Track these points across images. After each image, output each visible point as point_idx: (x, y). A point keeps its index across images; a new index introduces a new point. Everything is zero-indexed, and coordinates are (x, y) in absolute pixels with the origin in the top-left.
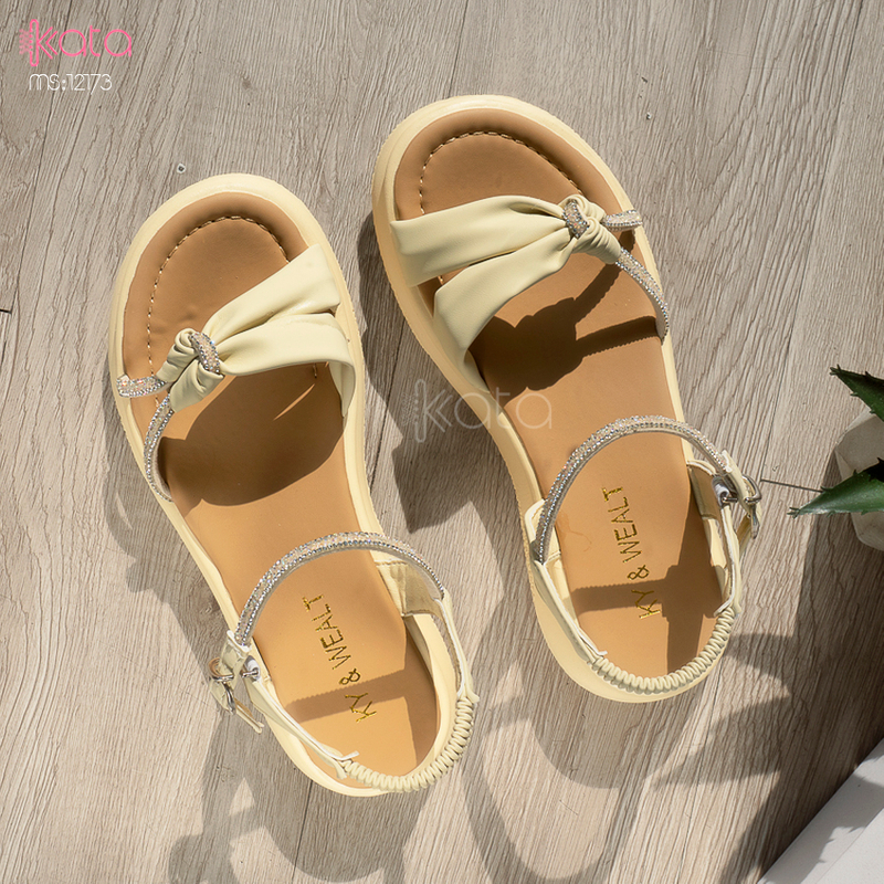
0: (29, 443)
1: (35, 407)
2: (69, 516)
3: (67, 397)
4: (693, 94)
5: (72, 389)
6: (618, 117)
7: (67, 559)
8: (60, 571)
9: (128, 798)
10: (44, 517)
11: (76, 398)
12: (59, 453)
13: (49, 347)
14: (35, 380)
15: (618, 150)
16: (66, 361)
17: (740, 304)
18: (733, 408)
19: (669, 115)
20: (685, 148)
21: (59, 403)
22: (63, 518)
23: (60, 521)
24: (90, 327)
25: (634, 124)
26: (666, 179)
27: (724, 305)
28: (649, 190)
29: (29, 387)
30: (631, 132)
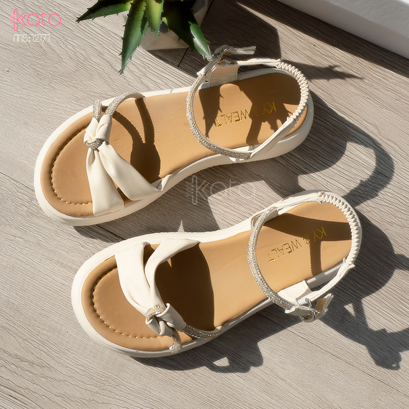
0: (58, 398)
1: (43, 390)
2: (97, 389)
3: (43, 373)
4: (4, 49)
5: (40, 370)
6: (3, 84)
7: (117, 397)
8: (121, 402)
9: (235, 402)
10: (94, 402)
11: (45, 369)
12: (67, 385)
13: (18, 375)
14: (31, 386)
15: (17, 88)
16: (27, 369)
17: (100, 54)
18: (143, 70)
19: (10, 61)
20: (26, 59)
21: (45, 378)
22: (97, 393)
23: (98, 395)
24: (16, 352)
25: (8, 78)
26: (36, 71)
27: (98, 61)
28: (39, 79)
29: (33, 390)
30: (12, 80)
